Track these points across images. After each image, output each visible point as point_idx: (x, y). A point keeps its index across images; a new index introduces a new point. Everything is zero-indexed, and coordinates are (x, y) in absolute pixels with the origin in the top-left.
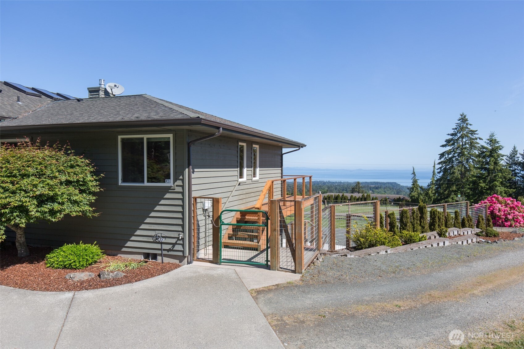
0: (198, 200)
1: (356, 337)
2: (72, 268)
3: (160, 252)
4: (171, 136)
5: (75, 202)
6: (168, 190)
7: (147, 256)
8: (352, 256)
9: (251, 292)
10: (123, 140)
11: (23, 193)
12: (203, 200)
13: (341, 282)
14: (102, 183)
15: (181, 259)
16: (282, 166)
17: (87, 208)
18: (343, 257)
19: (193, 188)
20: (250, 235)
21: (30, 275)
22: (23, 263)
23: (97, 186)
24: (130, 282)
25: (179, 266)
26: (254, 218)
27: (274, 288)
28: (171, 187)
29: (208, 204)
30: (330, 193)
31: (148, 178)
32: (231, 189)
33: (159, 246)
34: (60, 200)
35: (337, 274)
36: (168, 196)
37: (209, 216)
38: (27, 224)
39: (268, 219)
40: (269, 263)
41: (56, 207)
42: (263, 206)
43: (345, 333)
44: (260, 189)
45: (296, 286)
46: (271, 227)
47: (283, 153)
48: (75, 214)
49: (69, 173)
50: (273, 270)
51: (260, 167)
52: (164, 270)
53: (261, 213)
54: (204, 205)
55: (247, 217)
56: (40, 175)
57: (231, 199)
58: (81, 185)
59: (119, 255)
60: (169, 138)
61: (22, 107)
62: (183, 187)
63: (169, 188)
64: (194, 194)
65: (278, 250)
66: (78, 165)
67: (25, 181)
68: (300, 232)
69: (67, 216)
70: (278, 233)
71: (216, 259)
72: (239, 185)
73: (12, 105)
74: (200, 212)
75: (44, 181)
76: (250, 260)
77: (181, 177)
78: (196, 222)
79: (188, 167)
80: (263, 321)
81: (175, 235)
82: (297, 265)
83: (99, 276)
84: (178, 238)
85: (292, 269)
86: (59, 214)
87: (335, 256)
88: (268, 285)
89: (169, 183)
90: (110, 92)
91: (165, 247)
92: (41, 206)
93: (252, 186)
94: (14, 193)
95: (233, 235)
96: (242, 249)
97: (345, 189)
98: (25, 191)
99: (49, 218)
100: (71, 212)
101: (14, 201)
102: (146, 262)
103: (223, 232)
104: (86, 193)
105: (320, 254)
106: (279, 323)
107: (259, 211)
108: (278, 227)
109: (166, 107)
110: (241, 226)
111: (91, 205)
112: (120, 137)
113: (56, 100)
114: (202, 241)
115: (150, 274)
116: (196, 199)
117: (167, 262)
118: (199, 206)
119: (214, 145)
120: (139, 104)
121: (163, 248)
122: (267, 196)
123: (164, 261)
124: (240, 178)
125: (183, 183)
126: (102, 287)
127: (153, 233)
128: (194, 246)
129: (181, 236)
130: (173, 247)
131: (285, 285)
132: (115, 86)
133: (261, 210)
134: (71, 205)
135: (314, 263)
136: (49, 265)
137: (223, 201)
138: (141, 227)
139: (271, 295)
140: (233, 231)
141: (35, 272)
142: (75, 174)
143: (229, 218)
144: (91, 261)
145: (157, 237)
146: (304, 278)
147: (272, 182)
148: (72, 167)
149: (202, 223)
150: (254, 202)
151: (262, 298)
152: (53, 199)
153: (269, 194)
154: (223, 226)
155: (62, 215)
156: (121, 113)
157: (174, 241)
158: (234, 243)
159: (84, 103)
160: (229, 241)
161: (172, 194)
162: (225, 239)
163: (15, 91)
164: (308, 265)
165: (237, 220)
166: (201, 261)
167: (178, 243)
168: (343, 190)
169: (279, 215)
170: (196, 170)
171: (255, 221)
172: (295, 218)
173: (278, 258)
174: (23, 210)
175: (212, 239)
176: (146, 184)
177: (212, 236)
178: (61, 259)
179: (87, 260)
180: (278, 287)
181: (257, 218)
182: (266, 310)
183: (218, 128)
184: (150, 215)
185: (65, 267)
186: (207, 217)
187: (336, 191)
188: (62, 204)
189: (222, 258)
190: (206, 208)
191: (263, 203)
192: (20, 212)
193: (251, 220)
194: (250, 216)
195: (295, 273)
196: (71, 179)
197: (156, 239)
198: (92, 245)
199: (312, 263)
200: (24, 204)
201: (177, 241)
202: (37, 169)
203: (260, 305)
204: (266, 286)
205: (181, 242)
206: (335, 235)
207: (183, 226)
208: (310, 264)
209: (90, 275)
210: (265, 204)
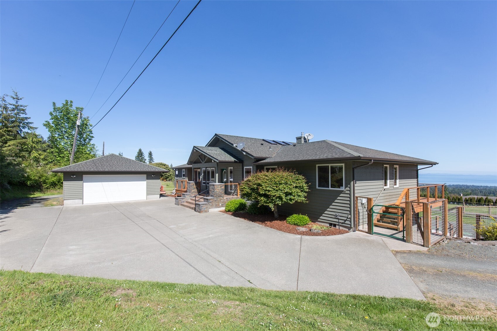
0: (359, 198)
1: (463, 286)
2: (298, 225)
3: (338, 223)
4: (343, 165)
5: (299, 196)
6: (341, 192)
7: (331, 224)
8: (475, 244)
9: (392, 251)
10: (318, 167)
11: (280, 191)
12: (361, 198)
13: (460, 257)
14: (310, 187)
15: (350, 228)
16: (417, 178)
17: (304, 199)
18: (466, 243)
19: (356, 192)
20: (392, 221)
21: (281, 226)
22: (277, 220)
23: (307, 188)
24: (324, 235)
25: (348, 232)
26: (395, 211)
27: (407, 252)
28: (343, 190)
29: (365, 201)
30: (473, 196)
31: (331, 185)
32: (379, 192)
33: (337, 220)
34: (294, 195)
35: (458, 253)
36: (341, 195)
37: (365, 207)
38: (282, 204)
39: (404, 213)
40: (405, 239)
41: (292, 197)
42: (401, 204)
43: (455, 282)
44: (400, 193)
45: (424, 254)
46: (406, 217)
47: (418, 169)
48: (299, 201)
49: (296, 183)
50: (407, 242)
51: (399, 179)
52: (341, 233)
53: (400, 209)
54: (362, 201)
55: (390, 210)
56: (286, 183)
57: (379, 198)
58: (301, 188)
59: (317, 222)
60: (342, 166)
61: (272, 151)
62: (350, 191)
63: (342, 191)
64: (356, 195)
65: (411, 231)
66: (299, 179)
67: (281, 186)
68: (427, 222)
69: (296, 201)
70: (411, 221)
71: (370, 231)
72: (384, 190)
73: (268, 151)
74: (359, 205)
75: (288, 186)
76: (392, 235)
77: (349, 186)
78: (357, 210)
79: (353, 181)
80: (399, 265)
81: (346, 216)
82: (425, 242)
83: (310, 230)
84: (348, 218)
85: (422, 244)
86: (293, 201)
87: (459, 241)
88: (403, 250)
89: (342, 189)
90: (307, 138)
91: (340, 221)
92: (286, 197)
93: (393, 191)
94: (277, 191)
95: (380, 219)
96: (386, 228)
97: (492, 193)
98: (281, 190)
99: (289, 202)
100: (298, 200)
101: (278, 194)
102: (331, 227)
103: (374, 217)
104: (303, 192)
105: (446, 239)
106: (409, 268)
107: (398, 207)
108: (411, 218)
109: (340, 149)
110: (386, 215)
111: (305, 197)
112: (317, 165)
113: (283, 145)
114: (361, 221)
115: (333, 234)
116: (357, 198)
117: (342, 229)
118: (359, 201)
119: (368, 168)
120: (325, 147)
121: (340, 222)
122: (404, 197)
123: (340, 228)
124: (385, 186)
125: (350, 189)
126: (312, 235)
127: (334, 214)
128: (357, 223)
129: (349, 216)
130: (345, 222)
131: (416, 252)
132: (309, 135)
133: (400, 207)
134: (298, 197)
135: (440, 243)
136: (288, 223)
137: (374, 199)
138: (327, 210)
139: (405, 255)
140: (380, 217)
141: (283, 225)
142: (299, 183)
143: (378, 210)
144: (305, 223)
145: (336, 216)
146: (430, 250)
147: (408, 190)
148: (297, 180)
149: (361, 211)
150: (395, 201)
151: (399, 255)
152: (291, 194)
153: (406, 196)
154: (374, 214)
155: (294, 201)
156: (317, 154)
157: (345, 219)
158: (381, 225)
159: (297, 147)
160: (378, 223)
161: (344, 194)
162: (375, 221)
163: (267, 143)
164: (434, 243)
165: (383, 211)
166: (360, 231)
167: (347, 220)
168: (490, 193)
169: (412, 210)
170: (357, 182)
171: (396, 213)
172: (423, 213)
173: (411, 236)
174: (280, 198)
175: (367, 220)
176: (330, 188)
177: (367, 218)
178: (293, 221)
179: (304, 223)
180: (410, 252)
181: (397, 211)
182: (401, 261)
183: (371, 160)
184: (332, 204)
185: (295, 224)
186: (364, 208)
187: (482, 194)
188: (294, 196)
189: (374, 231)
190: (363, 203)
191: (401, 202)
192: (279, 199)
193: (392, 212)
194: (392, 210)
195: (424, 247)
196: (297, 185)
197: (336, 217)
198: (305, 216)
199: (438, 243)
200: (281, 196)
201: (347, 219)
202: (285, 181)
203: (398, 258)
204: (402, 250)
205: (349, 220)
206: (462, 228)
207: (350, 211)
208: (436, 243)
209: (306, 229)
210: (403, 203)
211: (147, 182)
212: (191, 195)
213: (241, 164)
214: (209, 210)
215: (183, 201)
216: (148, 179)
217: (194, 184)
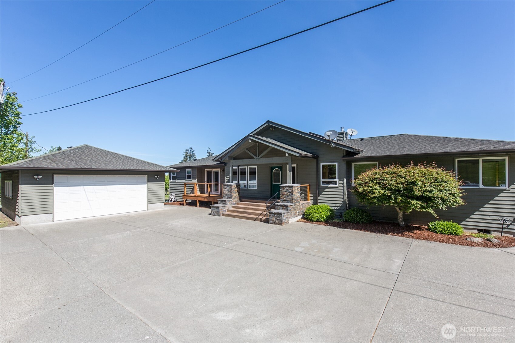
6: (502, 191)
7: (480, 231)
10: (458, 161)
28: (506, 189)
31: (483, 183)
36: (502, 195)
60: (505, 159)
63: (505, 190)
81: (510, 219)
83: (487, 240)
84: (513, 221)
89: (504, 187)
112: (456, 160)
127: (488, 217)
130: (508, 226)
138: (475, 213)
161: (507, 194)
176: (481, 186)
184: (485, 206)
201: (511, 223)
209: (481, 240)
211: (148, 186)
212: (232, 202)
213: (315, 160)
214: (289, 220)
215: (224, 209)
216: (149, 181)
217: (236, 187)
